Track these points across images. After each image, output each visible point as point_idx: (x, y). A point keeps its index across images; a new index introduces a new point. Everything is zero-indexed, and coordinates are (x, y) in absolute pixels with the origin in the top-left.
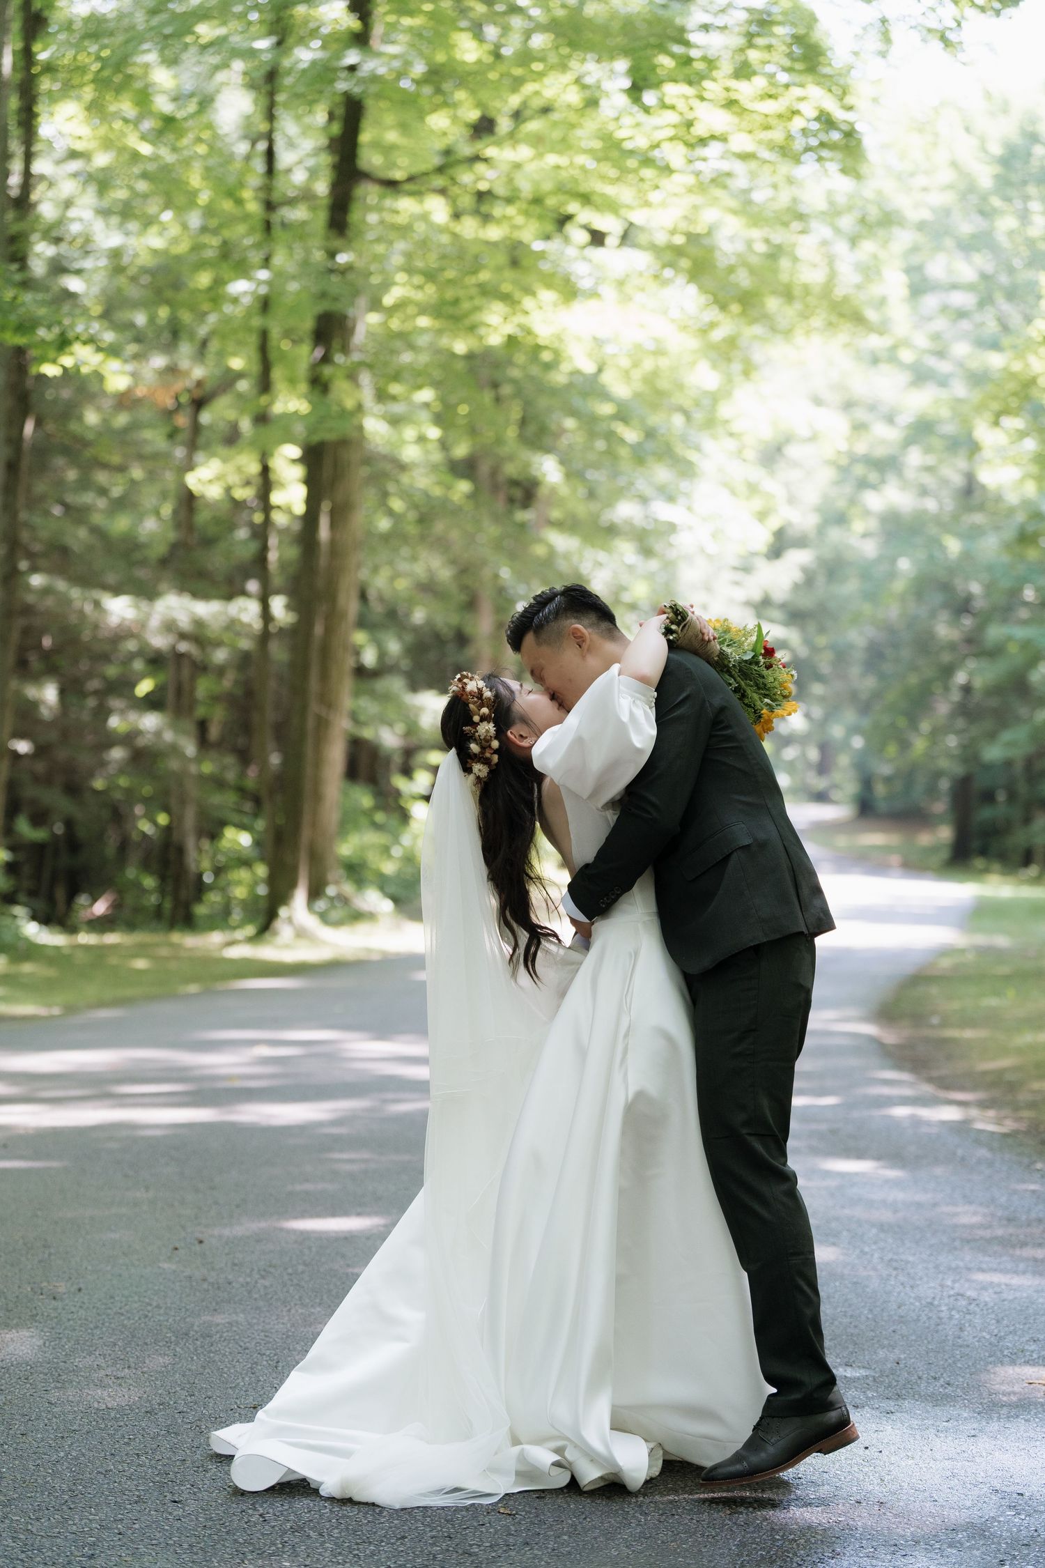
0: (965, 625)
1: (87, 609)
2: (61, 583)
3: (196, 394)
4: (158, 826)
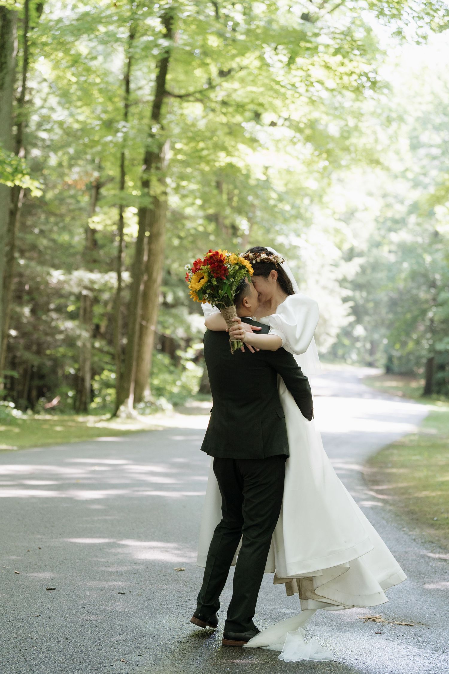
0: (431, 292)
1: (44, 275)
2: (33, 264)
3: (94, 184)
4: (75, 369)
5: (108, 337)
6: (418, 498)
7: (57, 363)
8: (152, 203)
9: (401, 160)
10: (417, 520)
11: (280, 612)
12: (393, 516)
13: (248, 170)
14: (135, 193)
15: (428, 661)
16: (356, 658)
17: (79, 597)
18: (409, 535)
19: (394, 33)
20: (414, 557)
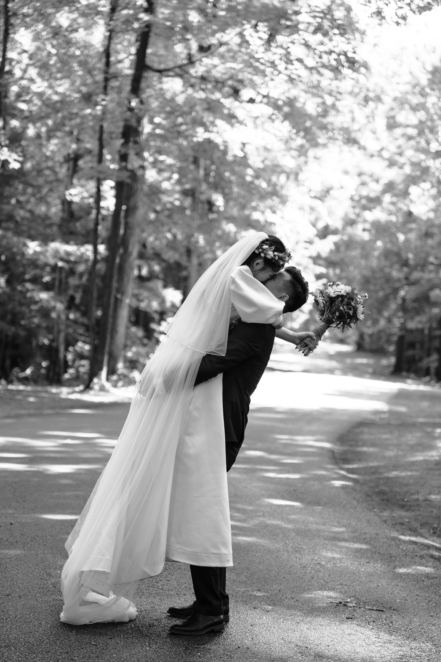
0: (404, 271)
1: (20, 246)
2: (10, 234)
3: (72, 156)
4: (49, 339)
5: (83, 308)
6: (388, 478)
7: (32, 333)
8: (130, 177)
9: (377, 139)
10: (388, 500)
11: (252, 595)
12: (364, 496)
13: (226, 147)
14: (112, 166)
15: (399, 648)
16: (327, 644)
17: (50, 576)
18: (380, 517)
19: (374, 13)
20: (385, 540)
